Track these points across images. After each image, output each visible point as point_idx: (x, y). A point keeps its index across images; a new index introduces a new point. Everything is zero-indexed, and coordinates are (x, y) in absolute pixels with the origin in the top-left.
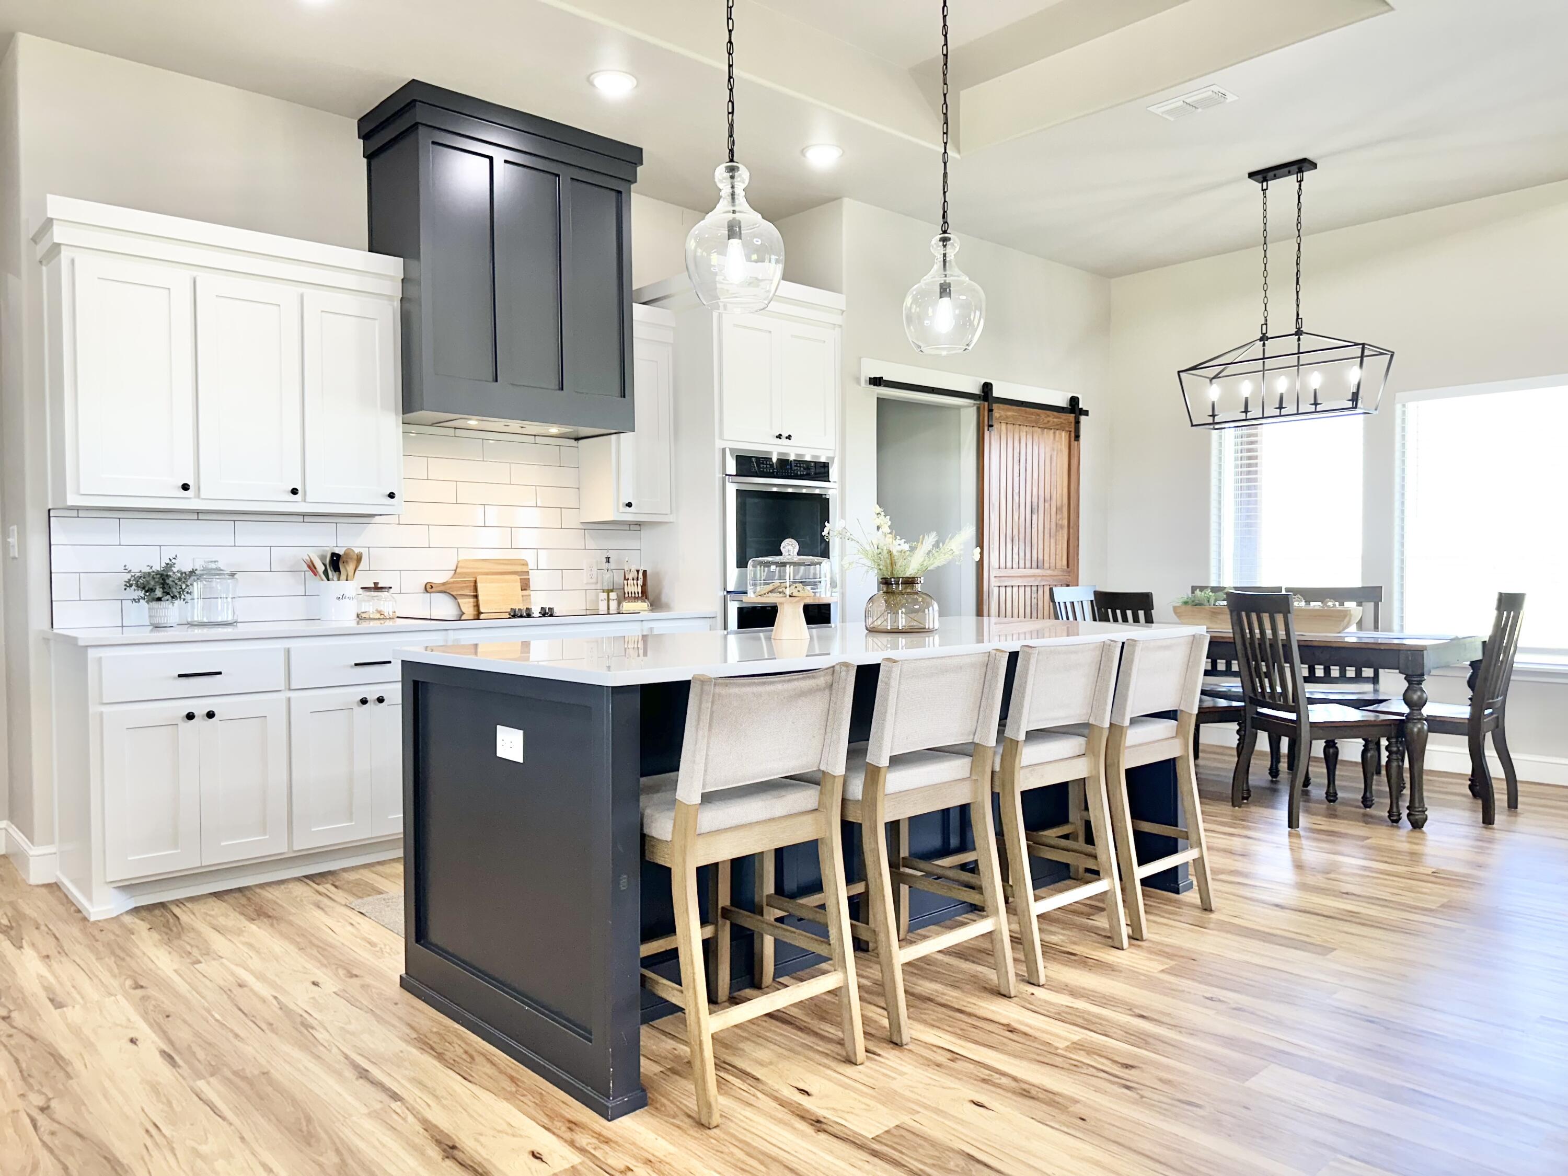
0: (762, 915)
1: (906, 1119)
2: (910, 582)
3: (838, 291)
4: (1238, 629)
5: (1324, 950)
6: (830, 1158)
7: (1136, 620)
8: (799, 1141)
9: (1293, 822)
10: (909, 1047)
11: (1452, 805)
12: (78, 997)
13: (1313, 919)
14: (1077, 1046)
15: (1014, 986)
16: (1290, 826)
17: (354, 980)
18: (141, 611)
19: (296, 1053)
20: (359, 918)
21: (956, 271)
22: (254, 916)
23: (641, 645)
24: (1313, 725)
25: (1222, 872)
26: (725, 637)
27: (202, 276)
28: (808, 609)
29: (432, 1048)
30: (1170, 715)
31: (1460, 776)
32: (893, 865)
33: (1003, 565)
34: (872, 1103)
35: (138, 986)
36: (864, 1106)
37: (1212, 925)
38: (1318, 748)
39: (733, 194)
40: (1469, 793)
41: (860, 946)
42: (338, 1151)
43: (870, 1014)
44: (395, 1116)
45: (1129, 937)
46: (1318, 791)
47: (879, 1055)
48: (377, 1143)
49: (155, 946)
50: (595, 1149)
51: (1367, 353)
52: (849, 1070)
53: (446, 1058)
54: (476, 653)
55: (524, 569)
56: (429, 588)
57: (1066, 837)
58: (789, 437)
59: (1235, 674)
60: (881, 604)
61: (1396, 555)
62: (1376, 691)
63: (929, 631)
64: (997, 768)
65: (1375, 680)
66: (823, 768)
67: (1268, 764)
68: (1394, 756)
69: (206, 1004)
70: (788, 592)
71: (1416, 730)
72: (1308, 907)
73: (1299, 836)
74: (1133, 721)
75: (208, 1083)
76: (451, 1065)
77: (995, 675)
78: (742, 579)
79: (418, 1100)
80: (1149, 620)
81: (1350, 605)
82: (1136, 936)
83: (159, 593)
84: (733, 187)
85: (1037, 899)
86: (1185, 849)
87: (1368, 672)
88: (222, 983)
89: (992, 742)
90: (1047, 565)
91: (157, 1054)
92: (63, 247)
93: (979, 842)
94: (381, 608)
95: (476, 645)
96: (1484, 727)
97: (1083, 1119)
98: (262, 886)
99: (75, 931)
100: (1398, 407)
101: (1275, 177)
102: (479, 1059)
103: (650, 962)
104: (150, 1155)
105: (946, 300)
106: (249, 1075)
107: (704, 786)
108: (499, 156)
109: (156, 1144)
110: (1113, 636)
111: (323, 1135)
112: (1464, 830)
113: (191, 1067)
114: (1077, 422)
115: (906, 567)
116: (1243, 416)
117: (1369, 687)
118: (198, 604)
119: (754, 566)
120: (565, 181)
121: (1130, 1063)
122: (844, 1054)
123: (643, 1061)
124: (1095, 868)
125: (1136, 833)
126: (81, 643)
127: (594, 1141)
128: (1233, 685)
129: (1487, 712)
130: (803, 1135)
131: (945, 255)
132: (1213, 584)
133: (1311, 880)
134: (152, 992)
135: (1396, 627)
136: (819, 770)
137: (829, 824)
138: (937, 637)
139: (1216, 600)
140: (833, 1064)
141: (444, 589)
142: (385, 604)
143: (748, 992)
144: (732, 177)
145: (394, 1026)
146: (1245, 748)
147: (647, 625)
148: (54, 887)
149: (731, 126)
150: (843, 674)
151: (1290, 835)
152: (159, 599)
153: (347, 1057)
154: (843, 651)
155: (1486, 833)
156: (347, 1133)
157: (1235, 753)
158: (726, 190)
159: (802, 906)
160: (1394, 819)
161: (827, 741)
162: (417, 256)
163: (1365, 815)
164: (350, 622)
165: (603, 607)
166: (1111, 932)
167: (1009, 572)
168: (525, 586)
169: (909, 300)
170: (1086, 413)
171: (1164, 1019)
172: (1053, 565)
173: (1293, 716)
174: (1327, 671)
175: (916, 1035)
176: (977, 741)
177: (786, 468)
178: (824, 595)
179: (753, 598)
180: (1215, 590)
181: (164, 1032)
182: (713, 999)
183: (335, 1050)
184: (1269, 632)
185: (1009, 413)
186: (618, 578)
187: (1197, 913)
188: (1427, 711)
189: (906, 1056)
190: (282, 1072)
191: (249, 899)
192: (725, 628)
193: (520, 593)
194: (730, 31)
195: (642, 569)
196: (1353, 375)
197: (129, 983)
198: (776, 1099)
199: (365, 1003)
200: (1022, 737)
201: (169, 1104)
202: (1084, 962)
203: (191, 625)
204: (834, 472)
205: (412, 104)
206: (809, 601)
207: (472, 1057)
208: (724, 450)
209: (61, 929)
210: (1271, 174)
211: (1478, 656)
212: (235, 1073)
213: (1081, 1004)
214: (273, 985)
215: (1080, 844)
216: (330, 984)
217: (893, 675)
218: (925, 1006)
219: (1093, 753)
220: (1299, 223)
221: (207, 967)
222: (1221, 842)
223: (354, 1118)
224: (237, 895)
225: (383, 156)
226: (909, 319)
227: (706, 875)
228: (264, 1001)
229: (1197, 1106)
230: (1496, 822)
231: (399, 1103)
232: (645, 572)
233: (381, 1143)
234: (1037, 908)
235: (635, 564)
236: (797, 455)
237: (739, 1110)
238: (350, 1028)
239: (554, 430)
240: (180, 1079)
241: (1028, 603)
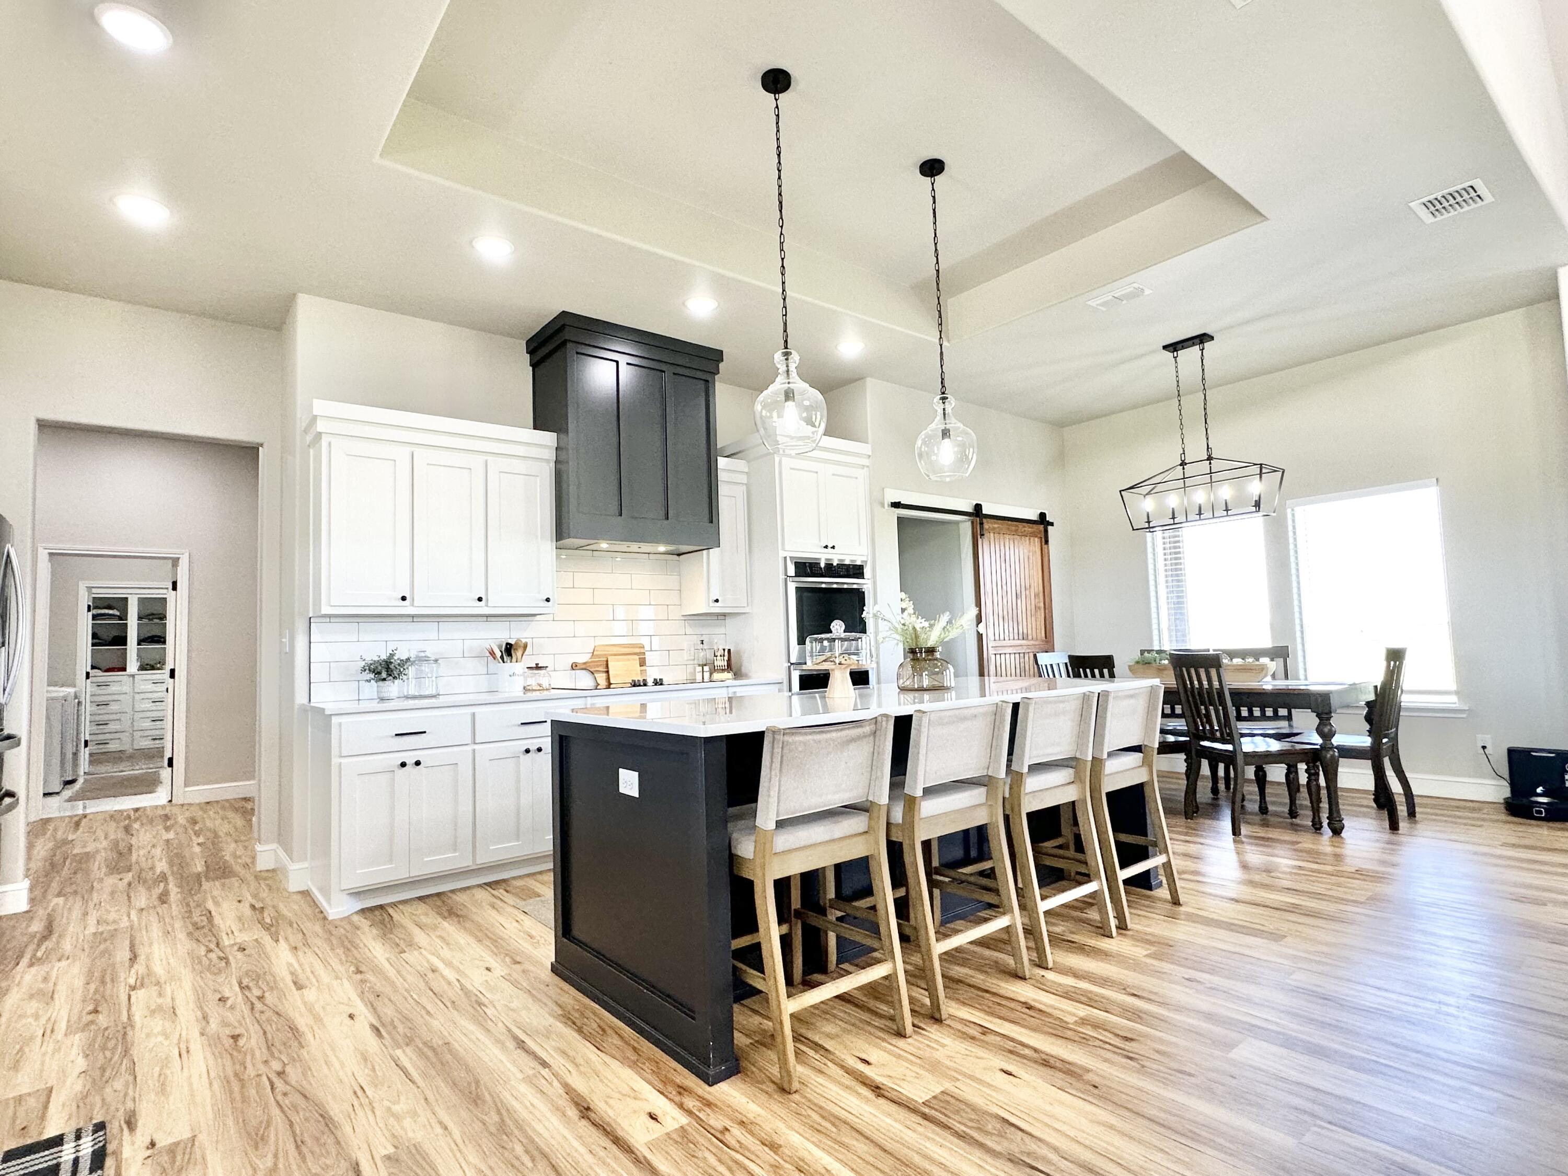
0: (826, 916)
1: (948, 1085)
2: (931, 651)
3: (865, 442)
4: (1180, 681)
5: (1276, 937)
6: (889, 1121)
7: (1102, 675)
8: (863, 1105)
9: (1236, 832)
10: (948, 1022)
11: (1365, 815)
12: (314, 980)
13: (1260, 910)
14: (1084, 1021)
15: (1028, 970)
16: (1234, 833)
17: (517, 966)
18: (371, 689)
19: (471, 1027)
20: (522, 916)
21: (954, 420)
22: (446, 914)
23: (727, 705)
24: (1246, 754)
25: (1184, 872)
26: (790, 697)
27: (418, 451)
28: (852, 674)
29: (574, 1023)
30: (1137, 749)
31: (1366, 792)
32: (928, 874)
33: (997, 638)
34: (922, 1072)
35: (359, 972)
36: (914, 1075)
37: (1183, 917)
38: (1250, 772)
39: (788, 371)
40: (1375, 805)
41: (904, 938)
42: (499, 1112)
43: (914, 994)
44: (544, 1081)
45: (1117, 928)
46: (1252, 806)
47: (923, 1029)
48: (528, 1104)
49: (374, 939)
50: (699, 1111)
51: (1264, 471)
52: (901, 1043)
53: (585, 1031)
54: (608, 714)
55: (642, 651)
56: (574, 667)
57: (1060, 847)
58: (833, 547)
59: (1178, 716)
60: (909, 670)
61: (1297, 621)
62: (1291, 726)
63: (947, 689)
64: (1007, 795)
65: (1289, 718)
66: (870, 798)
67: (1210, 785)
68: (1313, 778)
69: (407, 986)
70: (837, 661)
71: (1329, 756)
72: (1258, 900)
73: (1243, 843)
74: (1110, 754)
75: (404, 1051)
76: (587, 1037)
77: (1003, 721)
78: (802, 654)
79: (562, 1067)
80: (1112, 675)
81: (1265, 660)
82: (1122, 926)
83: (384, 675)
84: (787, 366)
85: (1043, 898)
86: (1155, 855)
87: (1283, 712)
88: (419, 968)
89: (1002, 774)
90: (1030, 637)
91: (368, 1026)
92: (323, 435)
93: (995, 854)
94: (541, 682)
95: (608, 708)
96: (1384, 752)
97: (1096, 1087)
98: (453, 891)
99: (318, 928)
100: (1289, 511)
101: (1183, 348)
102: (609, 1031)
103: (740, 954)
104: (356, 1114)
105: (947, 440)
106: (435, 1046)
107: (778, 816)
108: (623, 360)
109: (361, 1105)
110: (1091, 688)
111: (488, 1097)
112: (1377, 835)
113: (393, 1039)
114: (1046, 531)
115: (928, 639)
116: (1171, 521)
117: (1284, 724)
118: (413, 682)
119: (811, 642)
120: (667, 376)
121: (1129, 1036)
122: (895, 1027)
123: (736, 1034)
124: (1086, 872)
125: (1116, 842)
126: (327, 712)
127: (698, 1104)
128: (1180, 724)
129: (1385, 740)
130: (868, 1100)
131: (944, 409)
132: (1156, 648)
133: (1257, 878)
134: (369, 976)
135: (1302, 677)
136: (867, 800)
137: (877, 843)
138: (953, 693)
139: (1161, 660)
140: (886, 1036)
141: (585, 667)
142: (542, 678)
143: (817, 977)
144: (787, 359)
145: (546, 1004)
146: (1192, 773)
147: (731, 690)
148: (306, 894)
149: (785, 324)
150: (884, 723)
151: (1235, 841)
152: (384, 679)
153: (509, 1030)
154: (880, 706)
155: (1394, 838)
156: (506, 1096)
157: (1184, 777)
158: (782, 368)
159: (855, 907)
160: (1317, 827)
161: (874, 777)
162: (566, 432)
163: (1292, 824)
164: (518, 693)
165: (699, 677)
166: (1101, 922)
167: (1004, 643)
168: (642, 663)
169: (919, 442)
170: (1052, 524)
171: (1153, 997)
172: (1035, 636)
173: (1229, 747)
174: (1251, 712)
175: (952, 1011)
176: (990, 774)
177: (831, 570)
178: (865, 663)
179: (811, 665)
180: (1160, 652)
181: (375, 1009)
182: (789, 981)
183: (500, 1024)
184: (1205, 683)
185: (996, 526)
186: (710, 655)
187: (1168, 906)
188: (1337, 740)
189: (945, 1030)
190: (461, 1043)
191: (443, 902)
192: (790, 690)
193: (639, 668)
194: (783, 259)
195: (727, 648)
196: (1255, 487)
197: (352, 968)
198: (842, 1067)
199: (525, 984)
200: (1025, 770)
201: (373, 1069)
202: (1081, 949)
203: (407, 697)
204: (867, 571)
205: (563, 327)
206: (854, 667)
207: (603, 1030)
208: (785, 558)
209: (308, 926)
210: (1180, 346)
211: (1372, 697)
212: (425, 1043)
213: (1084, 985)
214: (458, 971)
215: (1071, 853)
216: (499, 970)
217: (923, 722)
218: (958, 987)
219: (1080, 780)
220: (1203, 379)
221: (412, 956)
222: (1181, 848)
223: (512, 1082)
224: (435, 898)
225: (542, 366)
226: (920, 455)
227: (782, 886)
228: (449, 983)
229: (1190, 1075)
230: (1400, 828)
231: (547, 1070)
232: (729, 651)
233: (532, 1105)
234: (1044, 906)
235: (721, 644)
236: (839, 560)
237: (813, 1077)
238: (513, 1005)
239: (662, 548)
240: (384, 1048)
241: (1018, 666)
